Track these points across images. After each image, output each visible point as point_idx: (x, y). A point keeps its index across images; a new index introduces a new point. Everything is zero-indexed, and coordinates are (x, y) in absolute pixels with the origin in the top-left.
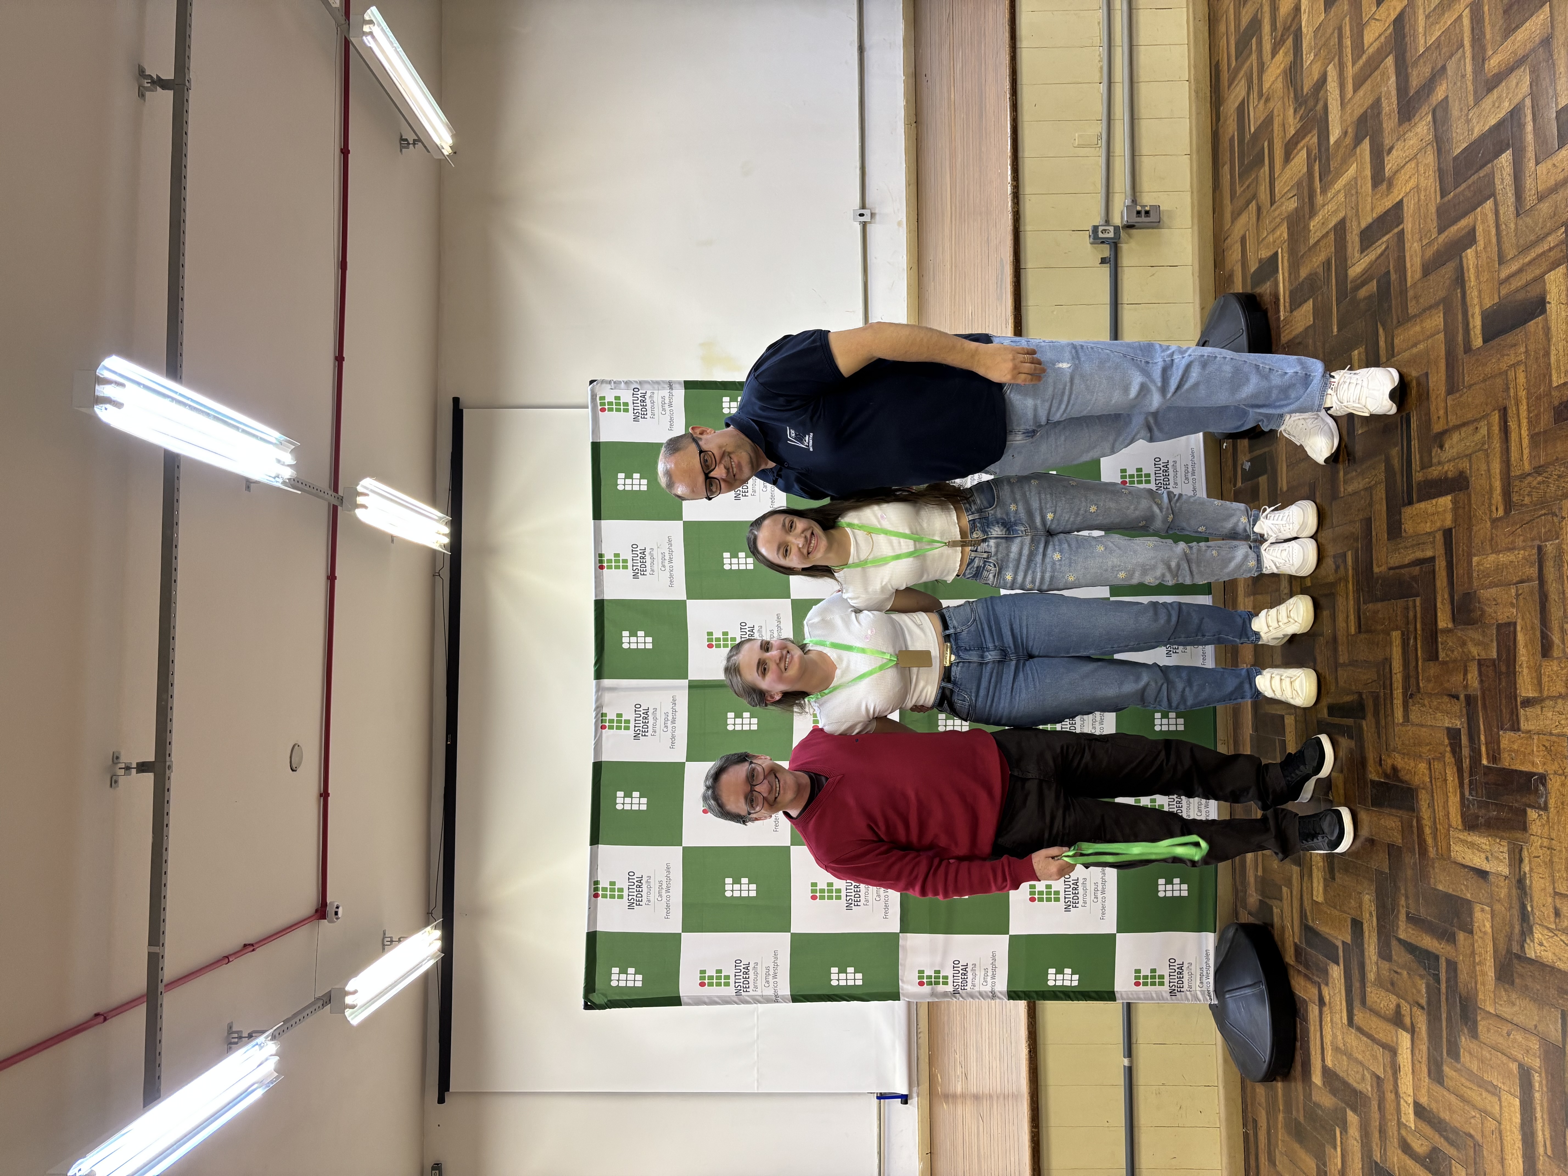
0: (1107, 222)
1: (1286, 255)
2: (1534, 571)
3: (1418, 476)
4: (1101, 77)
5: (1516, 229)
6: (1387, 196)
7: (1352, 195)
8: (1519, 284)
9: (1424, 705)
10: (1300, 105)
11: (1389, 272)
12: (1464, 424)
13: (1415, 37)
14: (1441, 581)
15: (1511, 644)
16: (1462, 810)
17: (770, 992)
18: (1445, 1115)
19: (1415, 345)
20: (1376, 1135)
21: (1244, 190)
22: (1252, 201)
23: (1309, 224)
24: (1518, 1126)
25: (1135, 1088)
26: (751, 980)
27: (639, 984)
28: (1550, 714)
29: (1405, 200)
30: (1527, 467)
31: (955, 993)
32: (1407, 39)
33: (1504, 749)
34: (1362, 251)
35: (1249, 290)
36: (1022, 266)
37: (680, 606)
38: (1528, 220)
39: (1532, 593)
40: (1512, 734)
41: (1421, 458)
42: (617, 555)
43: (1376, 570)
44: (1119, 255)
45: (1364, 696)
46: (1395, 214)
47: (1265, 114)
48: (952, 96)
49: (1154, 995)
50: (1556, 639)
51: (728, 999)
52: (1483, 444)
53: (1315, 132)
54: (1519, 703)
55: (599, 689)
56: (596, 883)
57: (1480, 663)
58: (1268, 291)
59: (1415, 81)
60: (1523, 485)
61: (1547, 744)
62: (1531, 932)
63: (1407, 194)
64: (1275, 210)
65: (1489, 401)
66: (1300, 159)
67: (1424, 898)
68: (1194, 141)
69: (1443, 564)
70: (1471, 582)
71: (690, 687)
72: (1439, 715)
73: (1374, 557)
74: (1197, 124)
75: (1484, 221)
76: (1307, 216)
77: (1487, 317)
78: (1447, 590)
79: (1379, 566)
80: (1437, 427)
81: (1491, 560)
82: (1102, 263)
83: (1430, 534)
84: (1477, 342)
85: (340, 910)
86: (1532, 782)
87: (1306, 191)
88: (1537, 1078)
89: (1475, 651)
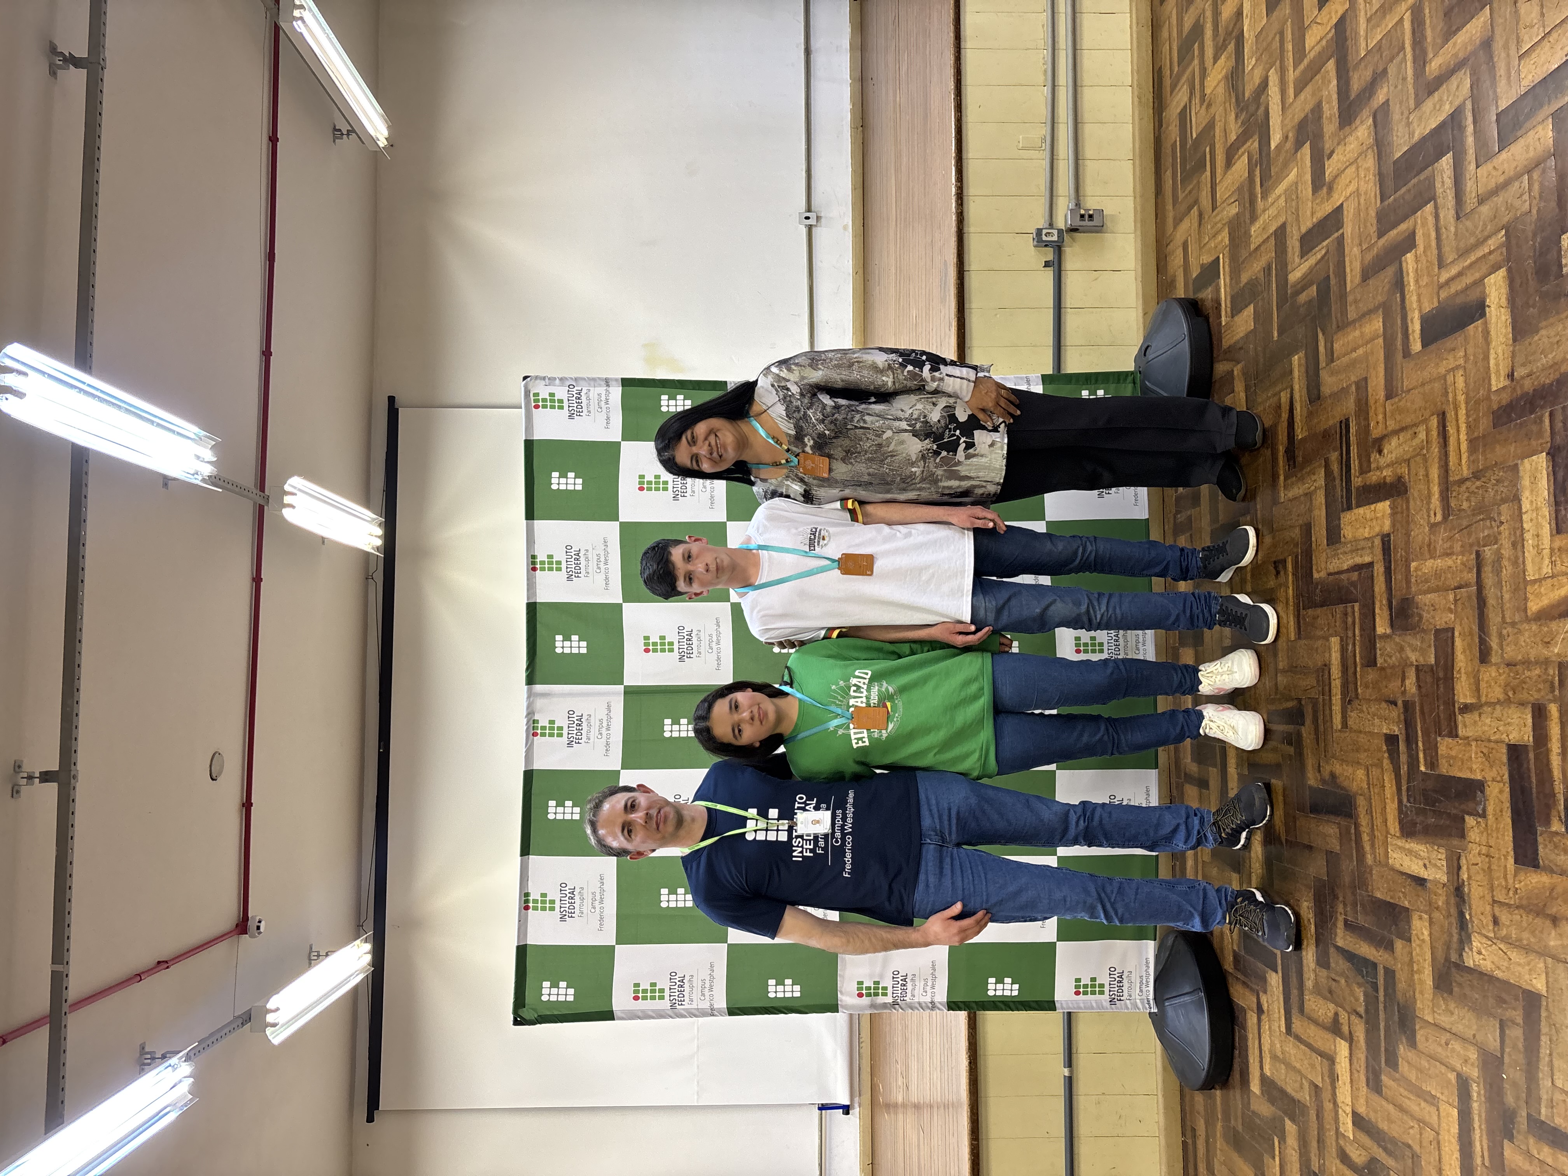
0: (1051, 226)
1: (1227, 260)
2: (1472, 577)
3: (1357, 481)
4: (1046, 79)
5: (1456, 232)
6: (1327, 201)
7: (1293, 200)
8: (1459, 288)
9: (1362, 711)
10: (1242, 110)
11: (1329, 276)
12: (1403, 429)
13: (1356, 40)
14: (1380, 586)
15: (1450, 650)
16: (1399, 817)
17: (705, 1005)
18: (1383, 1126)
19: (1354, 350)
20: (1314, 1144)
21: (1187, 195)
22: (1193, 207)
23: (1250, 230)
24: (1456, 1136)
25: (1074, 1097)
26: (686, 993)
27: (570, 998)
28: (1488, 721)
29: (1345, 205)
30: (1466, 472)
31: (895, 1003)
32: (1349, 42)
33: (1442, 755)
34: (1302, 255)
35: (1191, 296)
36: (966, 268)
37: (616, 610)
38: (1468, 223)
39: (1469, 597)
40: (1450, 740)
41: (1361, 463)
42: (550, 557)
43: (1316, 575)
44: (1063, 258)
45: (1303, 702)
46: (1335, 219)
47: (1207, 121)
48: (898, 99)
49: (1094, 1005)
50: (1494, 644)
51: (662, 1013)
52: (1422, 449)
53: (1256, 137)
54: (1457, 710)
55: (530, 694)
56: (527, 895)
58: (1210, 296)
59: (1356, 86)
60: (1462, 490)
61: (1485, 751)
62: (1470, 941)
63: (1347, 199)
64: (1217, 214)
65: (1427, 405)
66: (1241, 165)
67: (1362, 905)
68: (1137, 146)
69: (1382, 569)
70: (1408, 586)
71: (625, 693)
72: (1377, 721)
73: (1314, 562)
74: (1140, 129)
75: (1424, 225)
76: (1248, 221)
77: (1426, 321)
78: (1385, 596)
79: (1318, 572)
80: (1376, 432)
81: (1429, 565)
82: (1045, 266)
83: (1368, 539)
84: (1417, 347)
85: (263, 924)
86: (1470, 788)
87: (1247, 195)
88: (1475, 1088)
89: (1413, 657)
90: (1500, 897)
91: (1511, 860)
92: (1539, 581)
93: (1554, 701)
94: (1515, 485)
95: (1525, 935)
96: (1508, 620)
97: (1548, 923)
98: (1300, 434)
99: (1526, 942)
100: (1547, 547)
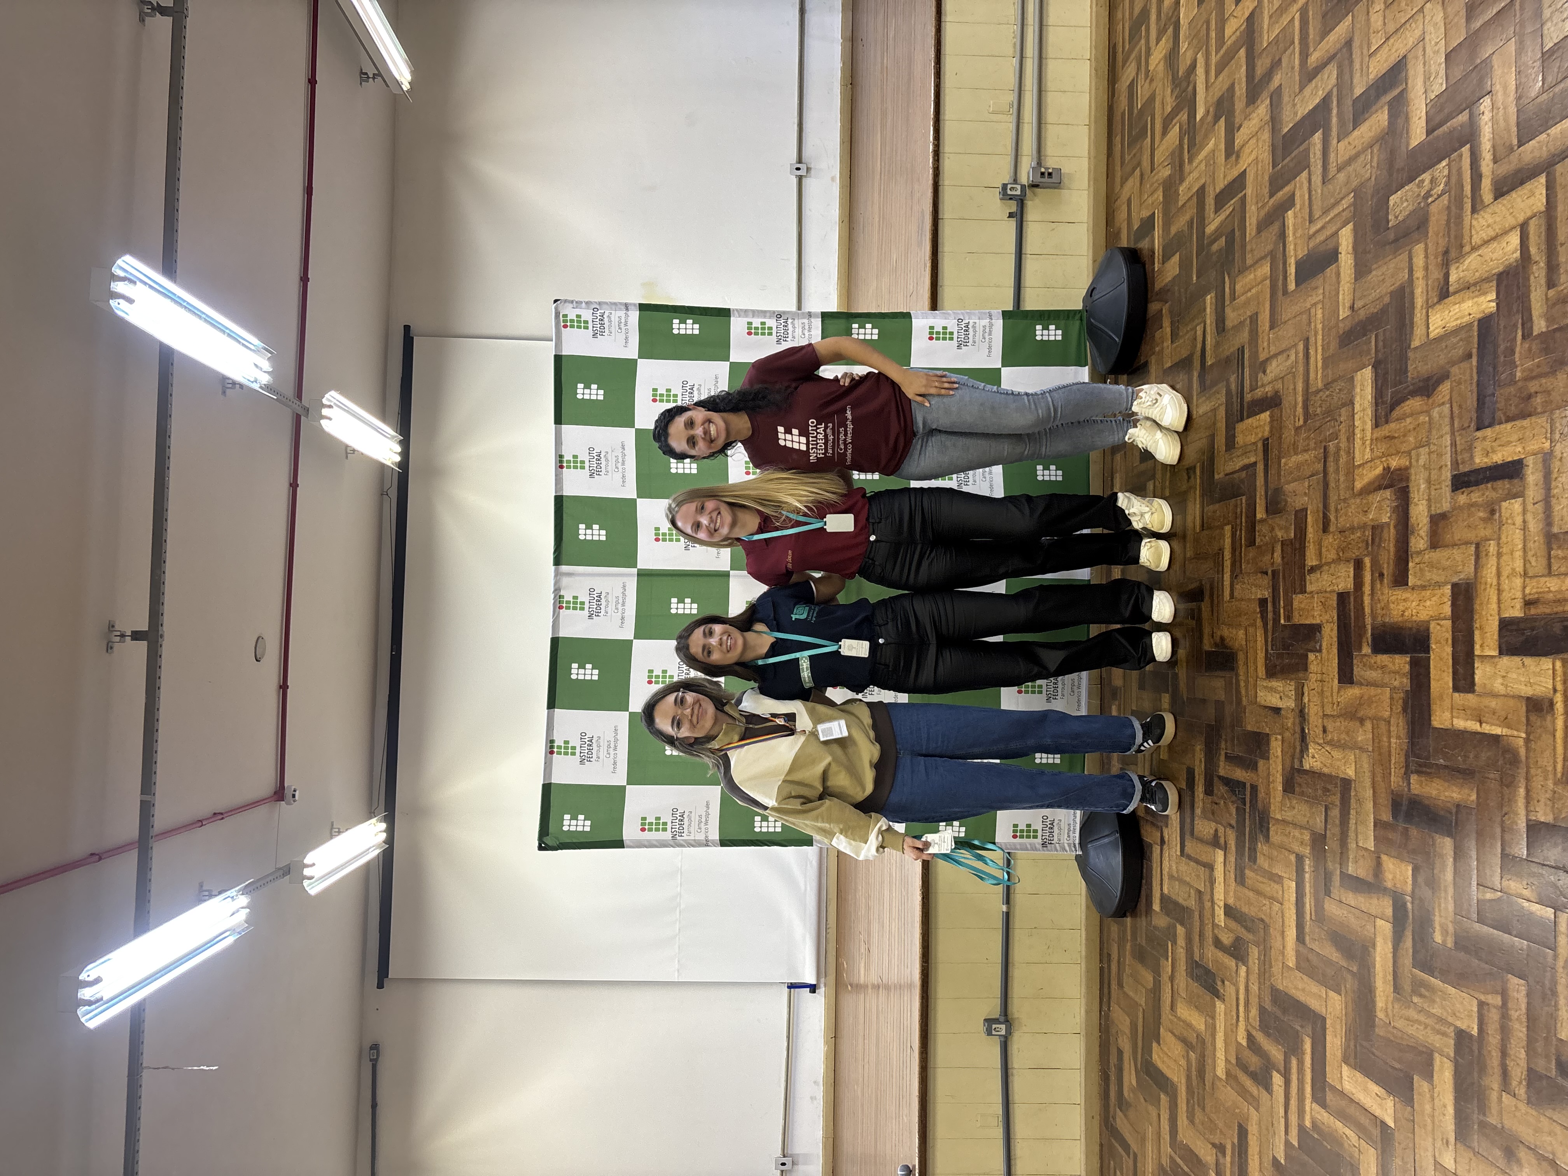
0: (1015, 181)
1: (1161, 215)
2: (1319, 466)
3: (1248, 397)
4: (1015, 51)
5: (1322, 194)
6: (1236, 165)
7: (1211, 164)
8: (1322, 239)
9: (1244, 583)
10: (1176, 87)
11: (1234, 229)
12: (1280, 353)
13: (1261, 33)
14: (1260, 481)
15: (1304, 526)
16: (1266, 663)
17: (701, 837)
18: (1245, 909)
19: (1250, 290)
20: (1197, 938)
21: (1131, 158)
22: (1136, 168)
23: (1178, 189)
24: (1294, 902)
25: (1011, 931)
26: (685, 827)
27: (587, 829)
28: (1325, 577)
29: (1247, 171)
32: (1256, 35)
33: (1295, 609)
34: (1216, 211)
35: (1132, 246)
36: (940, 216)
37: (631, 504)
38: (1330, 187)
39: (1318, 483)
40: (1301, 596)
41: (1251, 382)
42: (575, 457)
43: (1216, 477)
44: (1025, 211)
45: (1203, 583)
46: (1240, 181)
47: (1149, 94)
48: (885, 61)
49: (1029, 846)
50: (1332, 517)
51: (665, 843)
52: (1292, 368)
53: (1186, 110)
54: (1306, 572)
55: (557, 574)
57: (1282, 545)
58: (1146, 246)
59: (1259, 71)
60: (1318, 398)
61: (1323, 600)
62: (1308, 749)
63: (1249, 165)
64: (1155, 176)
65: (1297, 333)
66: (1174, 132)
67: (1238, 739)
68: (1093, 113)
69: (1262, 467)
70: (1279, 479)
71: (638, 575)
72: (1254, 589)
73: (1216, 466)
74: (1096, 98)
75: (1301, 188)
76: (1178, 182)
77: (1298, 264)
78: (1263, 488)
80: (1262, 356)
81: (1295, 460)
82: (1009, 217)
83: (1254, 443)
84: (1292, 286)
85: (297, 794)
86: (1313, 631)
87: (1177, 160)
88: (1307, 862)
89: (1280, 534)
90: (1328, 711)
91: (1336, 681)
92: (1363, 464)
93: (1368, 555)
94: (1351, 393)
95: (1343, 736)
96: (1342, 498)
97: (1358, 724)
98: (1209, 362)
99: (1343, 742)
100: (1369, 438)
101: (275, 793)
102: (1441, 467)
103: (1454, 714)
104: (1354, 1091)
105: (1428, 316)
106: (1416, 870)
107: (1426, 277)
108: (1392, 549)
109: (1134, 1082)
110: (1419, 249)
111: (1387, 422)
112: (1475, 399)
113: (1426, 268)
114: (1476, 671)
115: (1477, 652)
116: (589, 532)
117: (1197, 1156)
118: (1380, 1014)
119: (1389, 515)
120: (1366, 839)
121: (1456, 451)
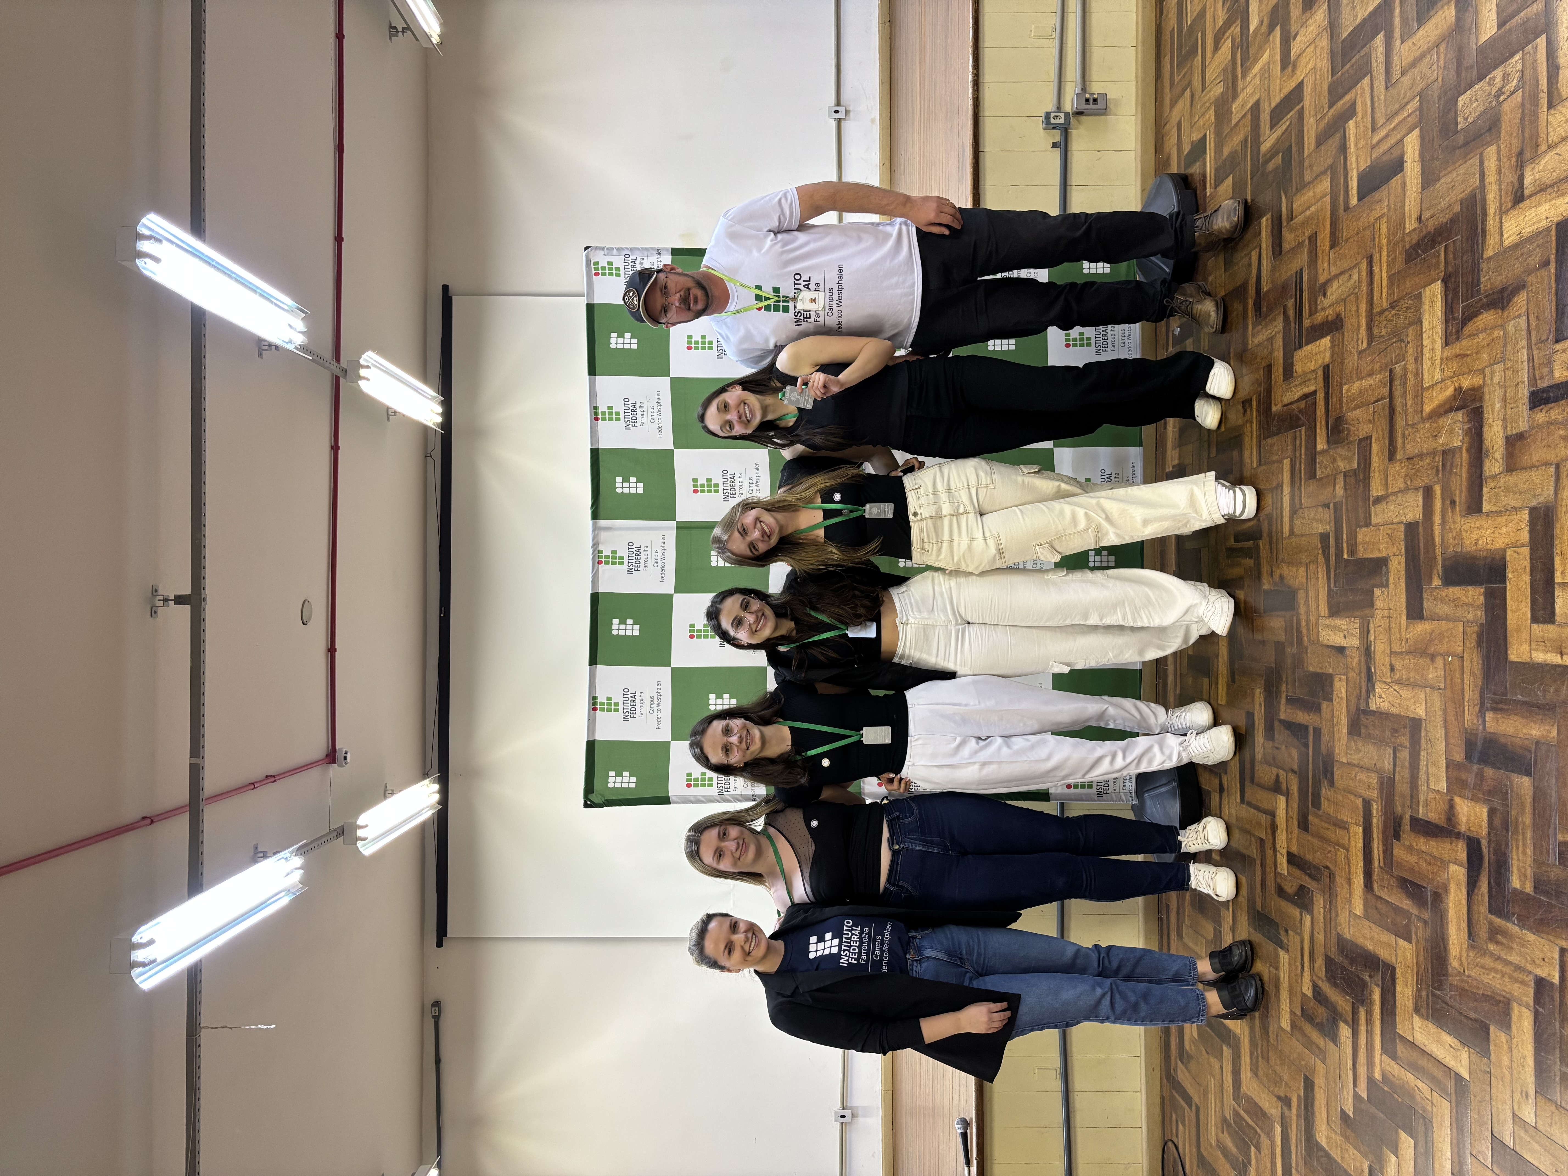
0: (1059, 109)
1: (1213, 136)
2: (1385, 391)
3: (1307, 323)
5: (1385, 100)
6: (1292, 77)
7: (1266, 78)
8: (1385, 148)
9: (1304, 518)
11: (1291, 145)
12: (1342, 273)
14: (1320, 410)
15: (1368, 455)
16: (1328, 601)
17: (748, 792)
18: (1309, 857)
19: (1308, 208)
21: (1181, 79)
22: (1187, 89)
23: (1231, 107)
24: (1361, 848)
27: (633, 785)
28: (1392, 508)
29: (1304, 82)
33: (1359, 543)
34: (1272, 127)
35: (1182, 171)
36: (980, 149)
37: (668, 455)
38: (1394, 91)
39: (1384, 409)
40: (1365, 529)
41: (1310, 307)
43: (1274, 409)
44: (1069, 140)
46: (1297, 92)
47: (1200, 8)
50: (1399, 443)
51: (711, 799)
52: (1354, 289)
53: (1238, 22)
54: (1371, 503)
55: (595, 528)
57: (1345, 476)
58: (1197, 171)
60: (1382, 319)
61: (1389, 532)
62: (1374, 689)
63: (1307, 75)
64: (1205, 95)
65: (1360, 250)
66: (1226, 47)
67: (1300, 680)
68: (1140, 33)
69: (1322, 396)
70: (1341, 408)
71: (677, 528)
72: (1315, 523)
73: (1273, 398)
74: (1143, 17)
75: (1363, 95)
76: (1230, 99)
77: (1362, 178)
78: (1324, 418)
79: (1276, 405)
80: (1322, 279)
81: (1356, 387)
82: (1052, 147)
83: (1313, 371)
84: (1354, 201)
85: (348, 756)
86: (1379, 565)
87: (1230, 77)
88: (1375, 807)
89: (1342, 465)
90: (1396, 648)
91: (1404, 617)
92: (1432, 386)
93: (1438, 483)
94: (1419, 310)
95: (1412, 674)
96: (1410, 423)
97: (1428, 660)
98: (1265, 288)
99: (1412, 680)
100: (1439, 357)
101: (327, 756)
102: (1518, 384)
103: (1533, 646)
104: (1426, 1043)
105: (1501, 223)
106: (1492, 812)
107: (1499, 182)
108: (1465, 475)
109: (1195, 1035)
110: (1491, 151)
111: (1458, 339)
112: (1554, 309)
113: (1499, 172)
114: (1557, 600)
115: (1558, 579)
116: (626, 485)
117: (1261, 1108)
118: (1454, 963)
119: (1461, 438)
120: (1438, 781)
121: (1533, 366)
